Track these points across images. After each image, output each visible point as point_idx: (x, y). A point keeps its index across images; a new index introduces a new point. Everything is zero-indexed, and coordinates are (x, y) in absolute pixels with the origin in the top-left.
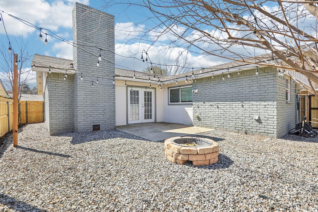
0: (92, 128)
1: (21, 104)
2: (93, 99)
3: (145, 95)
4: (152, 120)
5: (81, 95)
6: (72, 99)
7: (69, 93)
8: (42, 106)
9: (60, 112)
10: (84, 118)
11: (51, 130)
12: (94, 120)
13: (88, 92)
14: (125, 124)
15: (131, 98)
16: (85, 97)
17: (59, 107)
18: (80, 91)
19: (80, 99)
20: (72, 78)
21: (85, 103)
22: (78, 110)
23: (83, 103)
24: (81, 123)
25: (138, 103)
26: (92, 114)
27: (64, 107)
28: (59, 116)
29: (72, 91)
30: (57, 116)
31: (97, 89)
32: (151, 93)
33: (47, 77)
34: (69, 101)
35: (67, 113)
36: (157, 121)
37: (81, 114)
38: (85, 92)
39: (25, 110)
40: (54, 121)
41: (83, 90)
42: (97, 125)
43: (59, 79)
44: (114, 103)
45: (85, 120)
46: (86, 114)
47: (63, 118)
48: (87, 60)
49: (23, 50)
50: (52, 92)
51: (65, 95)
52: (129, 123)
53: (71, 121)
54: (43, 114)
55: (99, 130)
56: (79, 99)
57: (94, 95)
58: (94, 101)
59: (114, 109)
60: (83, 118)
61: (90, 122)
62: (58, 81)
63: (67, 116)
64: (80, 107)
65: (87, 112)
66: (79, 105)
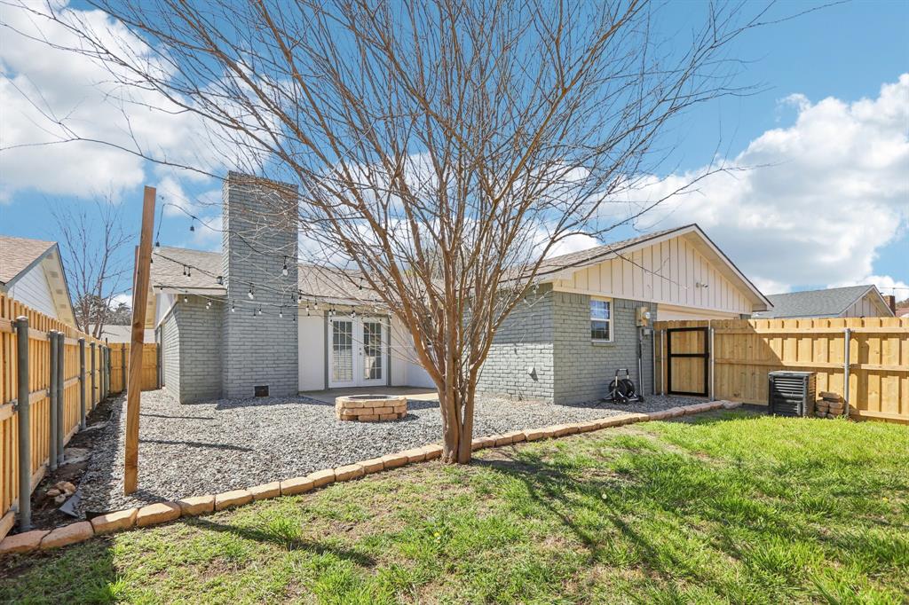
0: (254, 392)
1: (113, 350)
2: (256, 340)
3: (366, 331)
4: (383, 381)
5: (234, 334)
6: (220, 340)
7: (213, 329)
8: (156, 354)
9: (198, 363)
10: (239, 374)
11: (182, 396)
12: (257, 377)
13: (247, 328)
14: (322, 388)
15: (336, 336)
16: (242, 336)
17: (196, 355)
18: (233, 326)
19: (233, 339)
20: (219, 304)
21: (242, 347)
22: (229, 358)
23: (237, 347)
24: (234, 382)
25: (350, 347)
26: (254, 366)
27: (206, 355)
28: (197, 370)
29: (219, 326)
30: (194, 370)
31: (264, 322)
32: (379, 325)
33: (177, 303)
34: (213, 344)
35: (210, 366)
36: (393, 384)
37: (235, 366)
38: (242, 328)
39: (119, 363)
40: (188, 379)
41: (238, 324)
42: (263, 387)
43: (199, 305)
44: (296, 347)
45: (242, 377)
46: (242, 366)
47: (202, 373)
48: (246, 271)
49: (110, 224)
50: (185, 328)
51: (207, 332)
52: (330, 387)
53: (217, 380)
54: (158, 374)
55: (267, 395)
56: (230, 339)
57: (257, 332)
58: (258, 344)
59: (295, 358)
60: (237, 374)
61: (251, 381)
62: (196, 309)
63: (210, 370)
64: (232, 355)
65: (244, 362)
66: (230, 351)
